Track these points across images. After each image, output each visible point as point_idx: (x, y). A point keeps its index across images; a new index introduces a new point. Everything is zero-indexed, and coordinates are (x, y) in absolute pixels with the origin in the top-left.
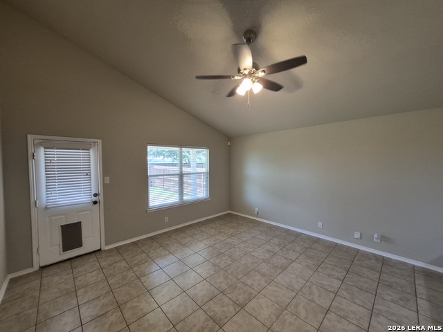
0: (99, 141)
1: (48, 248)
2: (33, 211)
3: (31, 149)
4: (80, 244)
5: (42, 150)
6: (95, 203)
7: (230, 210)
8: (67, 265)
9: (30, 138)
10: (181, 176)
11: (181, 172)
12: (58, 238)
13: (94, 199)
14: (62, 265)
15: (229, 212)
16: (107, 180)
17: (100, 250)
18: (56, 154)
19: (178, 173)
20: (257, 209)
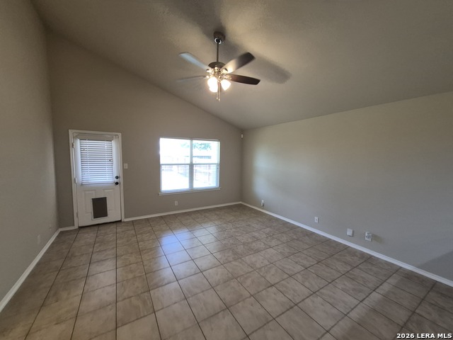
0: (120, 134)
1: (84, 215)
2: (74, 186)
3: (71, 141)
4: (105, 215)
5: (78, 141)
6: (117, 183)
7: (242, 201)
8: (96, 228)
9: (71, 132)
10: (191, 166)
11: (191, 162)
12: (90, 208)
13: (116, 180)
14: (92, 227)
15: (241, 202)
16: (126, 166)
17: (121, 221)
18: (89, 144)
19: (189, 162)
20: (263, 201)
